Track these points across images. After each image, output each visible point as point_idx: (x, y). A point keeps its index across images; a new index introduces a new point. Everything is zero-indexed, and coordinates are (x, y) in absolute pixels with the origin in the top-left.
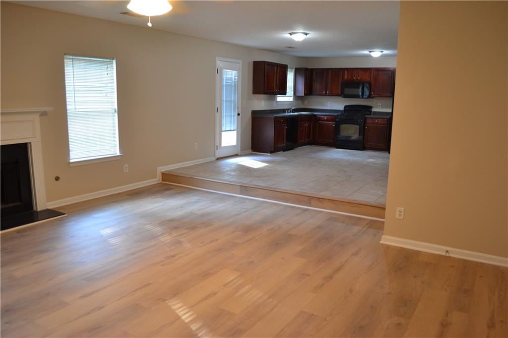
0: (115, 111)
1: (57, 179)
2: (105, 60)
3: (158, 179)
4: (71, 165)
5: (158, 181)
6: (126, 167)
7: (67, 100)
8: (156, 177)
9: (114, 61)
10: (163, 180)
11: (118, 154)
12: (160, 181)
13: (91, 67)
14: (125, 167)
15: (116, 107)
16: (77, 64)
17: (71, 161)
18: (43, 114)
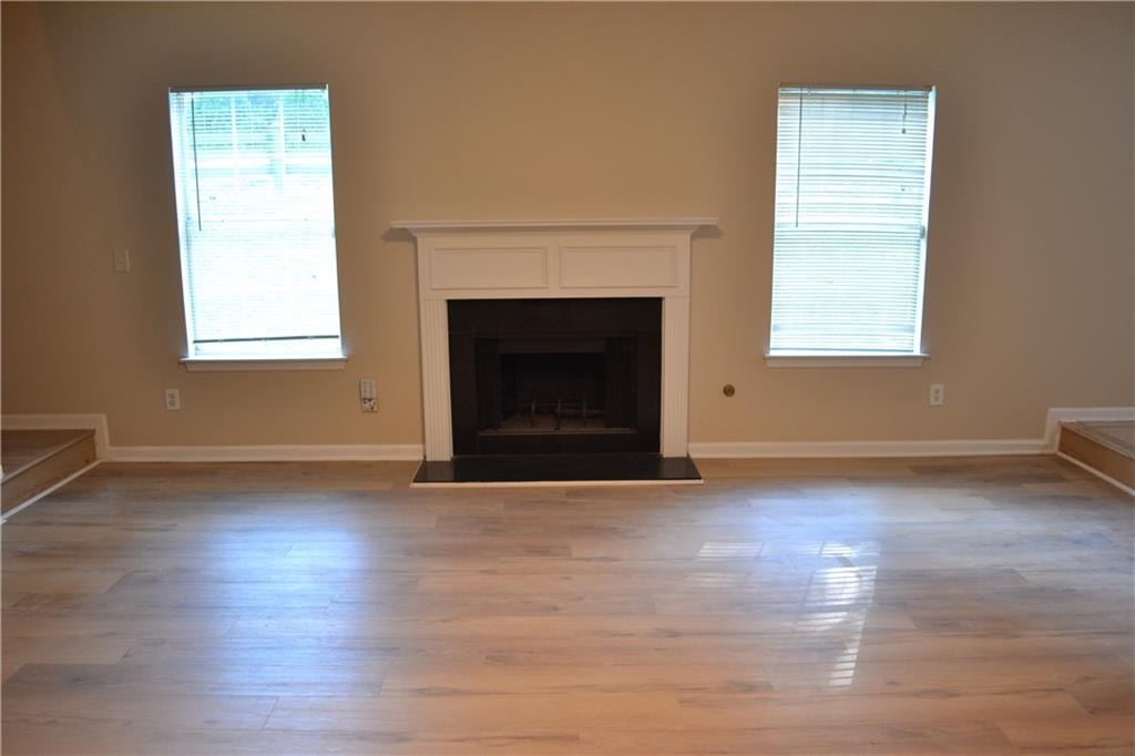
0: (922, 235)
1: (729, 391)
2: (902, 93)
3: (1042, 443)
4: (770, 364)
5: (1045, 447)
6: (937, 392)
7: (778, 200)
8: (1041, 436)
9: (932, 96)
10: (1063, 448)
11: (917, 352)
12: (1055, 450)
13: (856, 116)
14: (932, 392)
15: (925, 222)
16: (811, 107)
17: (772, 353)
18: (702, 232)
